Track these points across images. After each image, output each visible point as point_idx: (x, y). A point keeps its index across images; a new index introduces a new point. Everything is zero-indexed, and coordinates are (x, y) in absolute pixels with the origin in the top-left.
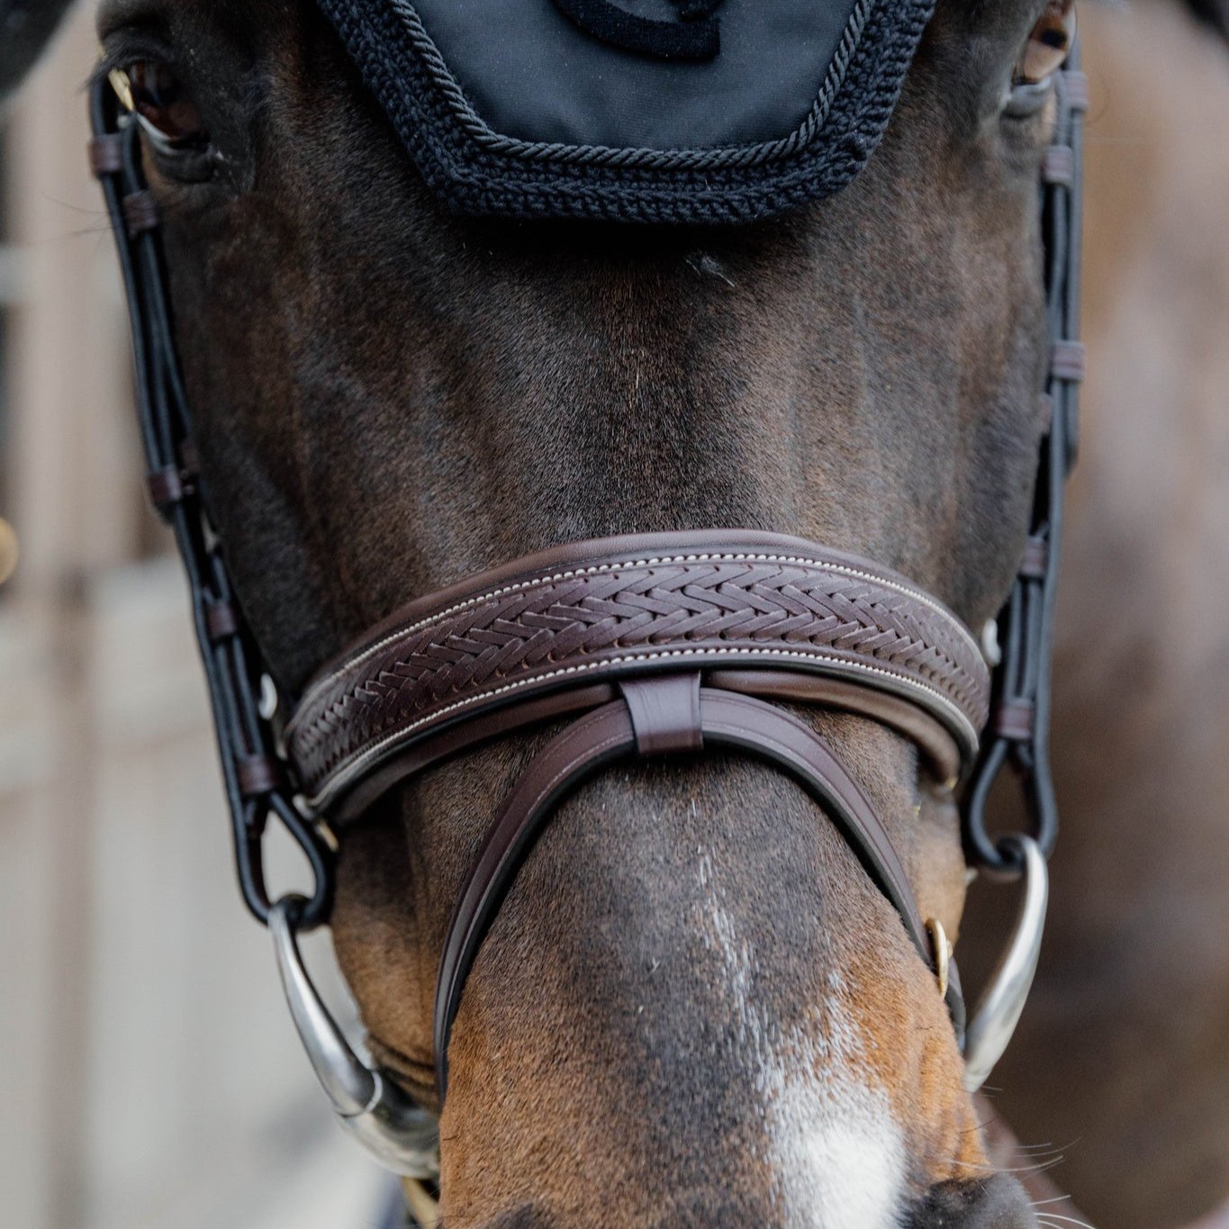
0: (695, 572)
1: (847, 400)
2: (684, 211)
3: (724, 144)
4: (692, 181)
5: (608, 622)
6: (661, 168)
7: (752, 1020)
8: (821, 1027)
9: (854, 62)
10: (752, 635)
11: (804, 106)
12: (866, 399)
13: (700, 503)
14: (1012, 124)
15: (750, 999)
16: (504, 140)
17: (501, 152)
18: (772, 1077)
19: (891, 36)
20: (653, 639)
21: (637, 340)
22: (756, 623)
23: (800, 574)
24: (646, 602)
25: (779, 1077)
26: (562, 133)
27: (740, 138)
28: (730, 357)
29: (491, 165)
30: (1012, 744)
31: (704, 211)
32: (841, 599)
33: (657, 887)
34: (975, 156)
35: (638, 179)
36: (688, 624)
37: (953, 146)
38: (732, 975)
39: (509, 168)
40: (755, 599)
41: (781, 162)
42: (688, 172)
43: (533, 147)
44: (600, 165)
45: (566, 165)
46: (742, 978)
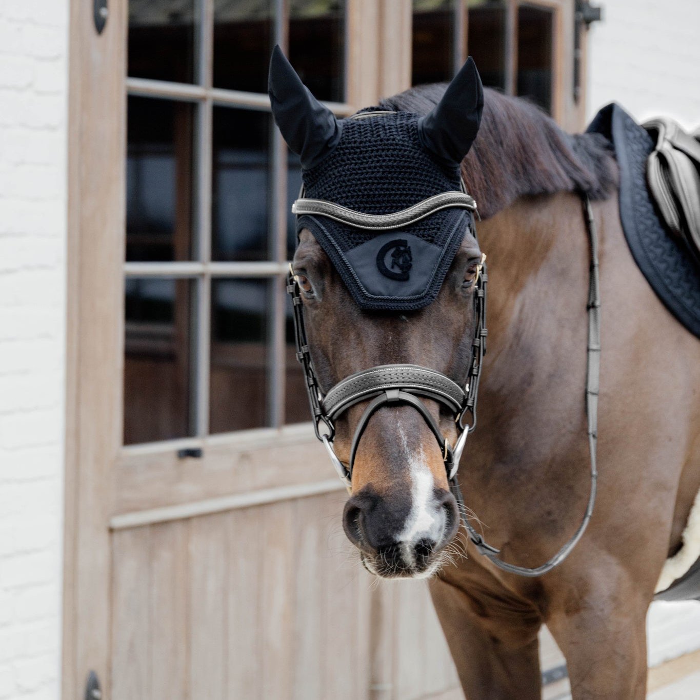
2: (403, 308)
3: (410, 296)
4: (404, 302)
5: (383, 380)
6: (399, 300)
7: (407, 450)
8: (419, 453)
9: (433, 280)
10: (408, 382)
11: (424, 288)
13: (401, 360)
14: (464, 289)
15: (407, 446)
16: (370, 295)
17: (370, 298)
18: (410, 461)
19: (440, 275)
20: (391, 383)
21: (390, 331)
22: (409, 380)
23: (417, 372)
24: (390, 376)
25: (412, 461)
26: (381, 294)
27: (413, 295)
28: (407, 334)
29: (368, 300)
30: (469, 407)
31: (406, 308)
32: (425, 376)
33: (391, 426)
34: (456, 295)
35: (394, 302)
36: (397, 380)
37: (451, 294)
38: (404, 442)
39: (371, 301)
40: (409, 376)
41: (419, 299)
42: (403, 301)
43: (375, 297)
44: (387, 300)
45: (382, 300)
46: (405, 442)
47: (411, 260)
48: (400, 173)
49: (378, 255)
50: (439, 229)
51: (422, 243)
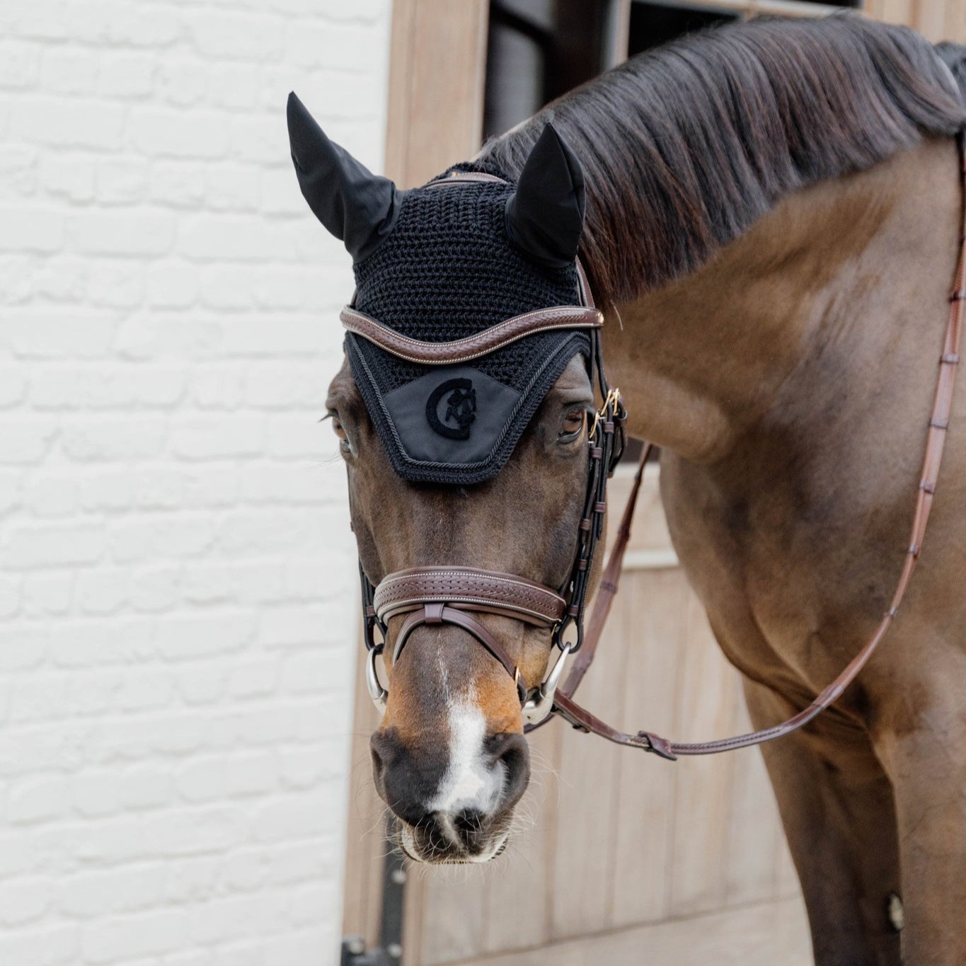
0: (446, 577)
1: (503, 525)
2: (455, 480)
3: (467, 462)
4: (458, 472)
5: (423, 588)
6: (451, 468)
7: (447, 688)
8: (466, 691)
9: (502, 441)
10: (458, 594)
11: (488, 453)
12: (510, 524)
13: (453, 557)
14: (562, 446)
15: (446, 683)
16: (411, 460)
17: (411, 463)
18: (450, 703)
19: (513, 434)
20: (433, 594)
21: (442, 510)
22: (459, 591)
23: (474, 579)
24: (432, 585)
25: (452, 703)
26: (426, 458)
27: (471, 461)
28: (465, 516)
29: (408, 466)
31: (460, 481)
32: (486, 585)
33: (427, 654)
34: (547, 456)
35: (445, 471)
36: (441, 590)
37: (537, 453)
38: (443, 677)
39: (412, 467)
40: (460, 585)
41: (481, 468)
42: (457, 470)
43: (418, 462)
44: (435, 468)
45: (427, 467)
46: (445, 678)
47: (475, 409)
48: (472, 279)
49: (429, 401)
50: (521, 364)
51: (494, 384)
